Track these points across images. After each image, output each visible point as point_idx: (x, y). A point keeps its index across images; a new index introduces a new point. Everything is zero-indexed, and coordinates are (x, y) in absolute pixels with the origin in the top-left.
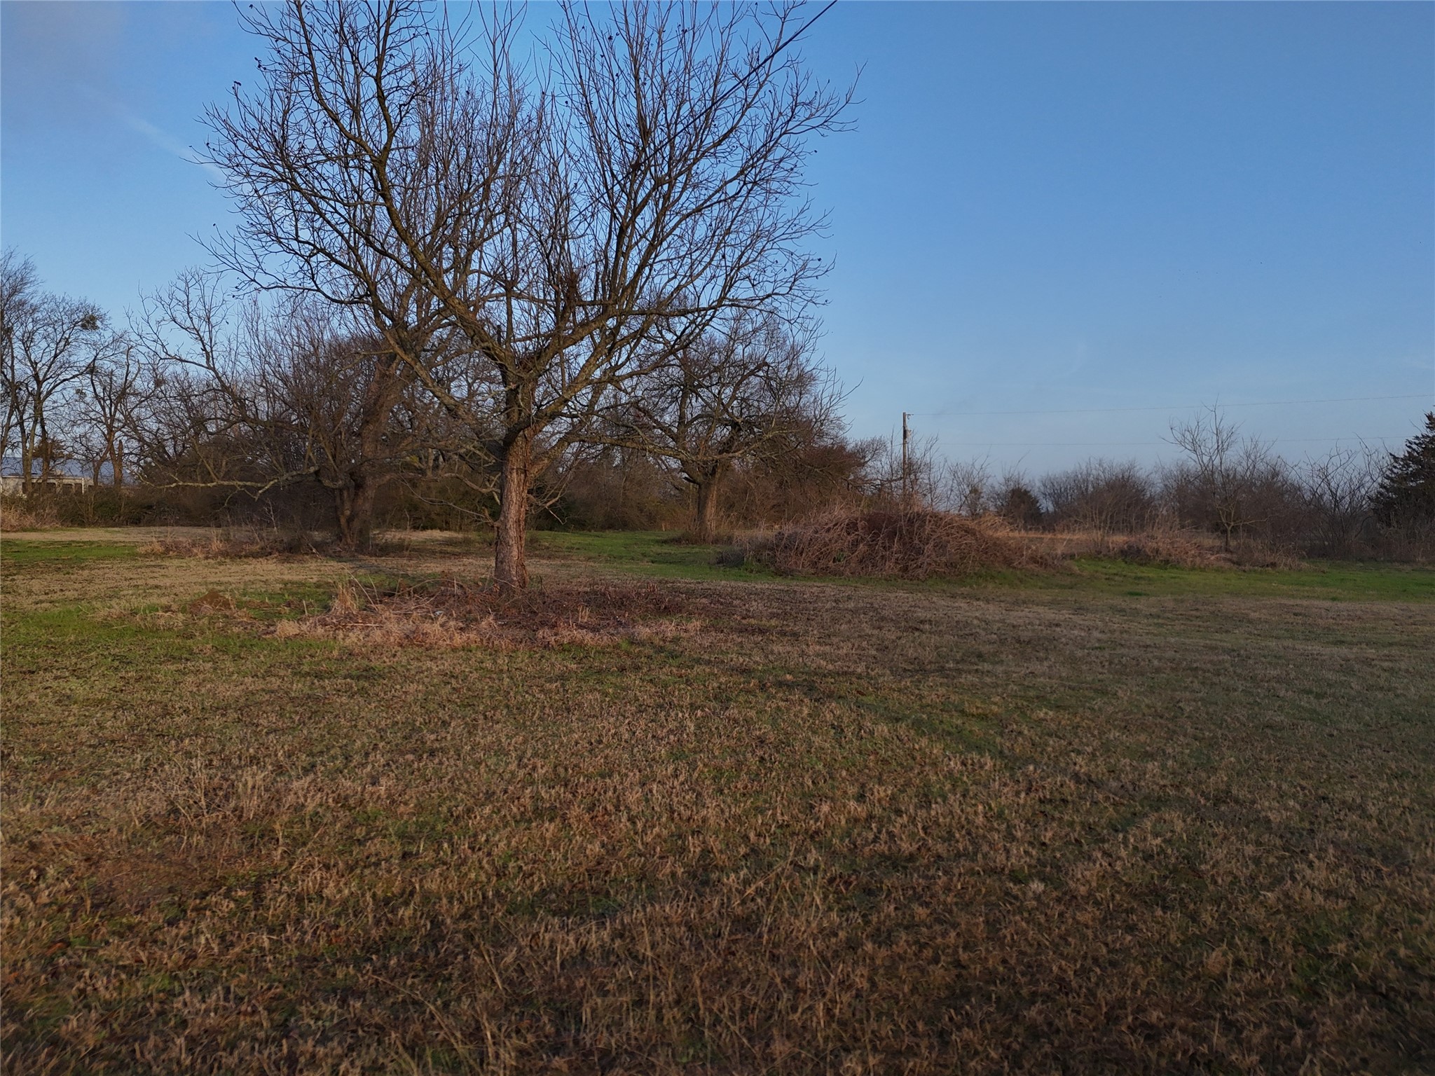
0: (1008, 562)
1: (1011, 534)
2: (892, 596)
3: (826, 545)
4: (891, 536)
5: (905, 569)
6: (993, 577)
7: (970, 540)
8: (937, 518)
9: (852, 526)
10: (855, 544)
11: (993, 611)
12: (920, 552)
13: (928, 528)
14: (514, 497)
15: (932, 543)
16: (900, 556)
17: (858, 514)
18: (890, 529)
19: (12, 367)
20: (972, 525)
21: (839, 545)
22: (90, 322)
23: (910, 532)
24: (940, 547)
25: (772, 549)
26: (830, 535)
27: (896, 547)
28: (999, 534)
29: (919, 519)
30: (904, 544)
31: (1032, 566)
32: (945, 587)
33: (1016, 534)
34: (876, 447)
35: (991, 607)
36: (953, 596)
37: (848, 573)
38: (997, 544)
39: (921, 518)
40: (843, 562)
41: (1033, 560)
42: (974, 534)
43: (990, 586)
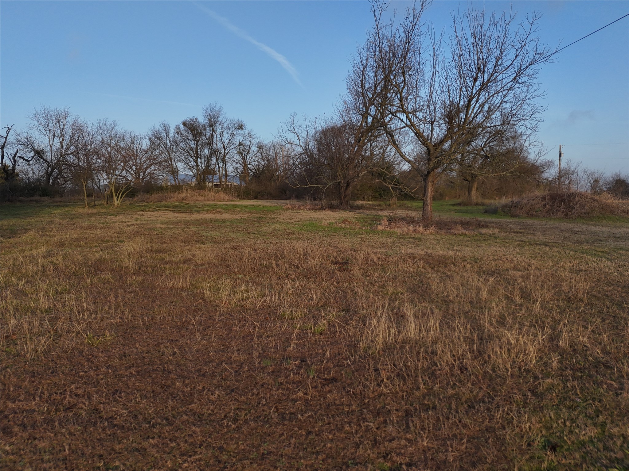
0: (612, 212)
1: (614, 201)
2: (563, 224)
3: (532, 205)
4: (561, 202)
5: (567, 215)
6: (605, 218)
7: (595, 203)
8: (581, 195)
9: (544, 198)
10: (545, 205)
11: (605, 229)
12: (573, 208)
13: (577, 199)
14: (430, 190)
15: (578, 205)
16: (564, 210)
17: (545, 193)
18: (560, 199)
19: (217, 144)
20: (596, 197)
21: (538, 206)
22: (241, 127)
23: (569, 201)
24: (582, 206)
25: (509, 207)
26: (534, 202)
27: (562, 206)
28: (609, 201)
29: (572, 195)
30: (566, 205)
31: (623, 214)
32: (584, 221)
33: (617, 201)
34: (549, 164)
35: (604, 228)
36: (588, 225)
37: (542, 216)
38: (607, 205)
39: (574, 195)
40: (539, 212)
41: (624, 212)
42: (597, 201)
43: (604, 221)
